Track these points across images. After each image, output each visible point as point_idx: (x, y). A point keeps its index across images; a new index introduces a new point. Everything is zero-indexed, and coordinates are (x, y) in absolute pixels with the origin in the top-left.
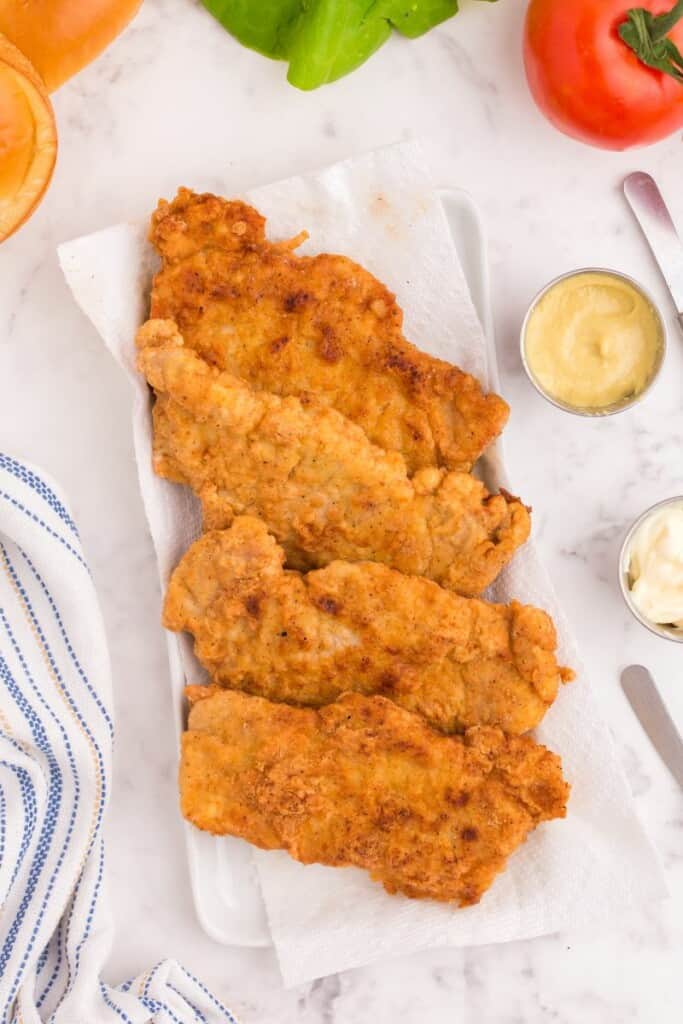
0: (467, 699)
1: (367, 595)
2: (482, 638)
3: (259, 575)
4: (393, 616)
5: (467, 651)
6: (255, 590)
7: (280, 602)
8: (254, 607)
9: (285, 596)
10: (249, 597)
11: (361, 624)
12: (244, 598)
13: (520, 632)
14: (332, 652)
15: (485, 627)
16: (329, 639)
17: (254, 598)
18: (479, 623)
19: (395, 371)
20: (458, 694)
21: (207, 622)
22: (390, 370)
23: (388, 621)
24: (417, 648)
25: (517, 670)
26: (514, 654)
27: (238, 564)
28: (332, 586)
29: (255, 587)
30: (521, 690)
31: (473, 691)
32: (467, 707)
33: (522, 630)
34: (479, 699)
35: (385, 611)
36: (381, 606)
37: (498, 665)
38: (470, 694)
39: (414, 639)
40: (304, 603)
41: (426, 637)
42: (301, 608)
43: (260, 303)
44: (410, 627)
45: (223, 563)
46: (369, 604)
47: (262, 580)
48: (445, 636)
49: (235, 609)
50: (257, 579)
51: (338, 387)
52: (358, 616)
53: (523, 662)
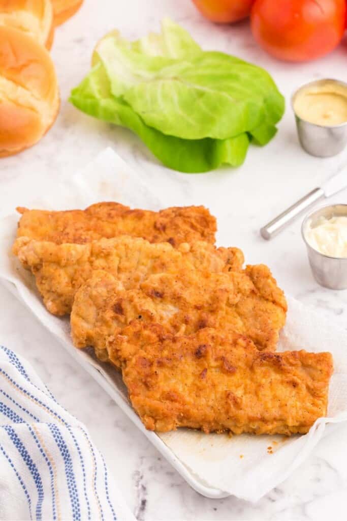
0: (244, 324)
1: (174, 283)
2: (240, 286)
3: (115, 293)
4: (192, 289)
5: (235, 296)
6: (116, 300)
7: (131, 301)
8: (119, 309)
9: (132, 296)
10: (115, 305)
11: (177, 299)
12: (112, 307)
13: (258, 276)
14: (167, 320)
15: (239, 280)
16: (164, 314)
17: (117, 304)
18: (235, 279)
19: (267, 361)
20: (240, 323)
21: (97, 329)
22: (264, 362)
23: (190, 293)
24: (210, 302)
25: (264, 297)
26: (259, 289)
27: (102, 291)
28: (154, 284)
29: (116, 299)
30: (270, 306)
31: (246, 318)
32: (246, 327)
33: (258, 273)
34: (251, 321)
35: (186, 289)
36: (184, 287)
37: (253, 298)
38: (245, 320)
39: (207, 297)
40: (144, 298)
41: (212, 293)
42: (143, 301)
43: (183, 360)
44: (202, 292)
45: (94, 293)
46: (177, 286)
47: (118, 294)
48: (222, 288)
49: (109, 314)
50: (115, 295)
51: (242, 384)
52: (174, 295)
53: (265, 291)
